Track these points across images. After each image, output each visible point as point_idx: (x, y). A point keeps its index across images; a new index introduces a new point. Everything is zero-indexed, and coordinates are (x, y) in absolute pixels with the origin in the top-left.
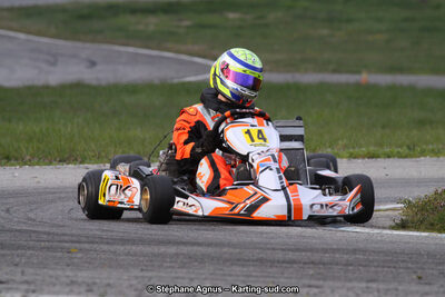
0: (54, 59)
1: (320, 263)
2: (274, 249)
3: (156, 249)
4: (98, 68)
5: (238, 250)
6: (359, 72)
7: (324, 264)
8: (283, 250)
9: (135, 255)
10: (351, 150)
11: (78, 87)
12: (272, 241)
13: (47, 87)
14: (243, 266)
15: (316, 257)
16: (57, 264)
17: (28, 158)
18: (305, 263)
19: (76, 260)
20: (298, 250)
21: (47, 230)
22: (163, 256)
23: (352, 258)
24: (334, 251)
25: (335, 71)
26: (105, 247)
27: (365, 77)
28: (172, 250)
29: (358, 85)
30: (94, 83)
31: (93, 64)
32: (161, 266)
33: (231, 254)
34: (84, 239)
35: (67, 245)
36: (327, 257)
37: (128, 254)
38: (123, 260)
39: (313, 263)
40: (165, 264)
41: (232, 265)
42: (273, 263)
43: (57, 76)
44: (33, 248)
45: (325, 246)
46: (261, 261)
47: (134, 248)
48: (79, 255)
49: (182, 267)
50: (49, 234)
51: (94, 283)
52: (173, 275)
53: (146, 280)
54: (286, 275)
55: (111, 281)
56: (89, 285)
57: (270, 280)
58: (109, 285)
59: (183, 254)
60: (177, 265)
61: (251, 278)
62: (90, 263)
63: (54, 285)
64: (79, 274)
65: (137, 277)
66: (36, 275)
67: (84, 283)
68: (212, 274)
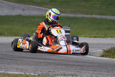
1: (81, 66)
2: (69, 61)
3: (39, 60)
5: (60, 61)
6: (92, 15)
7: (82, 66)
8: (72, 62)
9: (33, 62)
10: (90, 35)
15: (80, 64)
16: (13, 63)
18: (77, 66)
19: (18, 63)
20: (76, 62)
22: (41, 62)
23: (89, 64)
24: (85, 62)
25: (86, 14)
26: (26, 59)
27: (94, 16)
28: (43, 61)
29: (92, 18)
31: (24, 10)
32: (40, 65)
33: (58, 62)
35: (16, 58)
36: (83, 64)
37: (32, 61)
38: (30, 63)
39: (79, 66)
40: (41, 65)
41: (58, 65)
42: (69, 65)
44: (7, 59)
45: (83, 61)
46: (66, 65)
47: (33, 60)
48: (19, 61)
49: (46, 66)
50: (11, 55)
51: (23, 69)
52: (43, 68)
53: (36, 69)
54: (72, 69)
55: (27, 69)
56: (21, 70)
57: (68, 70)
58: (26, 70)
59: (46, 62)
60: (44, 65)
61: (63, 69)
62: (22, 64)
63: (12, 69)
64: (19, 67)
65: (34, 68)
66: (8, 66)
67: (20, 69)
68: (53, 68)
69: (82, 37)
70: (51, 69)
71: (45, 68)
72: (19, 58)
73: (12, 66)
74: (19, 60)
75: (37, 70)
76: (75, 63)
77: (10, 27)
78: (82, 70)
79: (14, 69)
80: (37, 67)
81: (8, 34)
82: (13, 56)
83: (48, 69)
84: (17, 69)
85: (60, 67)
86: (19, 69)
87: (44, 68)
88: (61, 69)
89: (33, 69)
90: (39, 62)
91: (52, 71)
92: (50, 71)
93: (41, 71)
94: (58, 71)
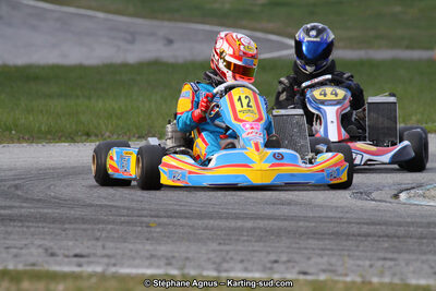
0: (132, 38)
1: (395, 236)
2: (349, 223)
3: (233, 224)
4: (175, 46)
5: (313, 224)
7: (398, 237)
8: (359, 224)
9: (212, 229)
11: (156, 64)
12: (348, 215)
13: (125, 66)
14: (318, 239)
15: (391, 230)
16: (137, 238)
17: (108, 134)
18: (380, 237)
19: (155, 235)
20: (373, 224)
21: (127, 204)
22: (241, 230)
23: (425, 231)
24: (409, 224)
25: (408, 47)
26: (183, 221)
28: (249, 224)
30: (171, 60)
31: (170, 42)
32: (238, 240)
33: (308, 227)
34: (162, 213)
35: (146, 219)
36: (401, 231)
37: (206, 228)
38: (201, 234)
39: (387, 236)
40: (242, 238)
41: (308, 238)
42: (348, 236)
43: (134, 54)
44: (113, 222)
45: (400, 220)
46: (336, 235)
47: (212, 222)
48: (158, 230)
49: (260, 241)
50: (128, 209)
51: (173, 257)
52: (250, 248)
53: (224, 254)
54: (361, 248)
55: (190, 255)
56: (167, 259)
57: (346, 253)
58: (187, 259)
59: (259, 228)
60: (253, 239)
61: (328, 252)
62: (168, 237)
63: (134, 258)
64: (158, 247)
65: (214, 251)
66: (117, 248)
67: (163, 256)
68: (289, 247)
70: (282, 252)
71: (256, 248)
72: (157, 217)
73: (131, 246)
74: (159, 225)
75: (228, 258)
76: (372, 227)
77: (120, 107)
78: (399, 251)
79: (141, 258)
80: (227, 248)
81: (112, 133)
82: (136, 213)
83: (269, 253)
84: (152, 256)
85: (312, 243)
86: (159, 258)
87: (254, 251)
89: (212, 256)
90: (234, 229)
91: (284, 258)
92: (276, 262)
93: (242, 261)
94: (309, 258)
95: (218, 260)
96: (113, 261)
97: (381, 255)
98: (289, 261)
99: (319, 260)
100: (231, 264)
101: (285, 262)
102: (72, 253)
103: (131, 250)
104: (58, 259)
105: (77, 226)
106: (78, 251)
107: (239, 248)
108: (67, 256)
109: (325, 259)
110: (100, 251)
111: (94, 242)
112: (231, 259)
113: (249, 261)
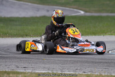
0: (38, 10)
2: (96, 59)
3: (65, 59)
4: (49, 12)
5: (87, 59)
7: (109, 63)
8: (98, 59)
11: (44, 17)
14: (88, 63)
15: (107, 61)
16: (40, 63)
17: (32, 35)
18: (104, 63)
20: (103, 59)
22: (67, 61)
24: (112, 59)
26: (52, 58)
28: (70, 59)
30: (49, 16)
32: (67, 63)
33: (85, 60)
34: (47, 56)
35: (42, 58)
36: (110, 61)
37: (58, 60)
38: (57, 62)
39: (106, 63)
42: (96, 62)
43: (39, 14)
44: (34, 59)
45: (109, 58)
46: (93, 62)
47: (60, 59)
48: (46, 61)
49: (72, 64)
51: (50, 68)
52: (70, 66)
54: (99, 66)
55: (54, 67)
56: (48, 68)
57: (95, 67)
58: (53, 68)
59: (72, 60)
60: (71, 63)
62: (48, 63)
63: (39, 68)
64: (46, 65)
65: (61, 66)
66: (35, 66)
68: (80, 65)
69: (108, 35)
70: (78, 67)
73: (39, 65)
74: (46, 59)
75: (64, 68)
78: (109, 67)
79: (41, 68)
80: (64, 65)
81: (33, 35)
82: (40, 56)
83: (75, 67)
84: (44, 68)
85: (86, 64)
86: (46, 68)
87: (71, 66)
88: (88, 67)
90: (66, 61)
91: (79, 68)
92: (77, 69)
93: (68, 69)
94: (85, 68)
95: (61, 69)
96: (34, 69)
97: (105, 67)
98: (80, 69)
99: (88, 69)
100: (65, 70)
101: (79, 69)
102: (23, 67)
103: (39, 66)
104: (19, 68)
105: (24, 60)
106: (24, 66)
107: (67, 65)
108: (22, 68)
109: (90, 69)
110: (30, 66)
111: (29, 64)
112: (65, 68)
113: (70, 69)
